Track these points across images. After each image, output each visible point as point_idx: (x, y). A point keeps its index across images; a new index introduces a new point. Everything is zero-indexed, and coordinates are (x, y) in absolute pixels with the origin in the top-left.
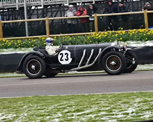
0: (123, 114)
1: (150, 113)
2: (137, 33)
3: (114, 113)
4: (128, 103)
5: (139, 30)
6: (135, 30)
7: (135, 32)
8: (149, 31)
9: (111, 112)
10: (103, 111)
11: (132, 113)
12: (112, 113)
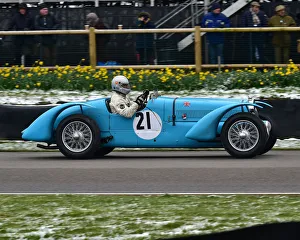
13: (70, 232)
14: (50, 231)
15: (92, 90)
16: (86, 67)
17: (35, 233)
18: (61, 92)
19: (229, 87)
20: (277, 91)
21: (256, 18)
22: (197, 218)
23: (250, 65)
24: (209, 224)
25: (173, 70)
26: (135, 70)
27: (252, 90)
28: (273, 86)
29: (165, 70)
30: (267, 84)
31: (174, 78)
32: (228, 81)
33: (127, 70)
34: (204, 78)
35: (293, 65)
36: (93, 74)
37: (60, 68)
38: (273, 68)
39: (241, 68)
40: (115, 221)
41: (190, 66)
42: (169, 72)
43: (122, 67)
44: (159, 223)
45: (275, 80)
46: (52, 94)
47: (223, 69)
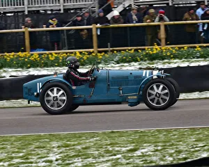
0: (46, 162)
1: (80, 160)
2: (17, 58)
3: (32, 160)
4: (44, 147)
5: (18, 54)
6: (13, 53)
7: (13, 56)
8: (32, 55)
9: (27, 159)
10: (16, 158)
11: (57, 160)
12: (29, 161)
13: (71, 157)
14: (58, 157)
15: (29, 68)
16: (24, 53)
17: (48, 158)
18: (10, 70)
19: (118, 62)
20: (149, 63)
21: (134, 17)
22: (145, 145)
23: (130, 48)
24: (156, 148)
25: (81, 53)
26: (56, 53)
27: (133, 63)
28: (145, 61)
29: (75, 53)
30: (142, 60)
31: (82, 58)
32: (117, 59)
33: (51, 54)
34: (101, 57)
35: (157, 47)
36: (29, 57)
37: (8, 54)
38: (144, 49)
39: (123, 50)
40: (95, 149)
41: (91, 50)
42: (78, 54)
43: (47, 52)
44: (124, 149)
45: (146, 57)
46: (5, 71)
47: (112, 51)
